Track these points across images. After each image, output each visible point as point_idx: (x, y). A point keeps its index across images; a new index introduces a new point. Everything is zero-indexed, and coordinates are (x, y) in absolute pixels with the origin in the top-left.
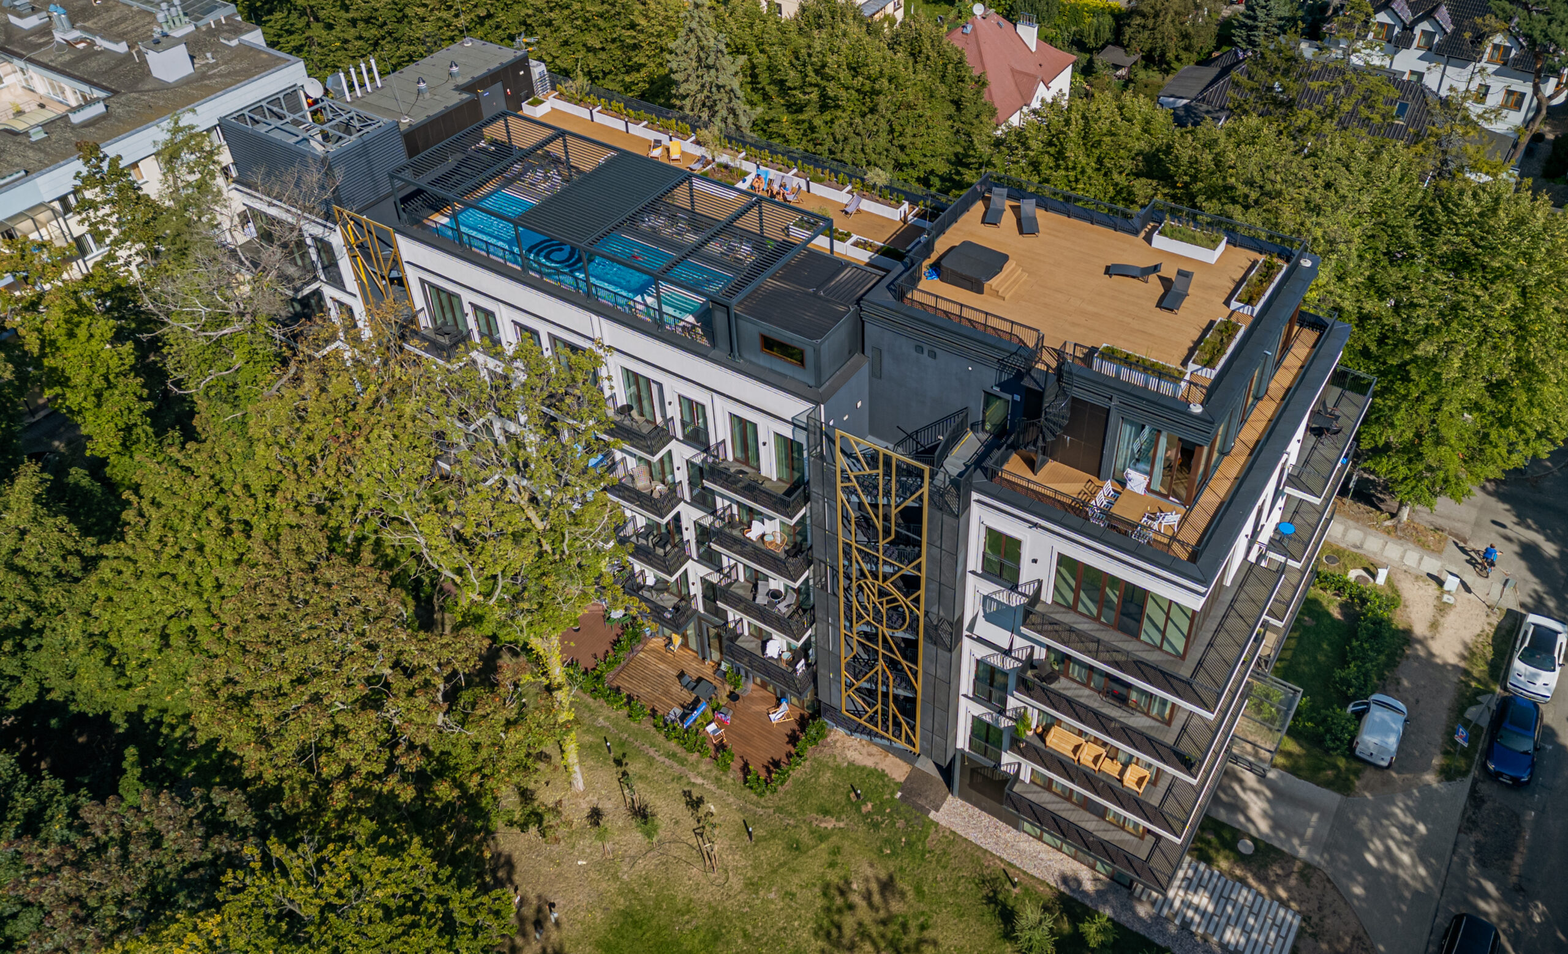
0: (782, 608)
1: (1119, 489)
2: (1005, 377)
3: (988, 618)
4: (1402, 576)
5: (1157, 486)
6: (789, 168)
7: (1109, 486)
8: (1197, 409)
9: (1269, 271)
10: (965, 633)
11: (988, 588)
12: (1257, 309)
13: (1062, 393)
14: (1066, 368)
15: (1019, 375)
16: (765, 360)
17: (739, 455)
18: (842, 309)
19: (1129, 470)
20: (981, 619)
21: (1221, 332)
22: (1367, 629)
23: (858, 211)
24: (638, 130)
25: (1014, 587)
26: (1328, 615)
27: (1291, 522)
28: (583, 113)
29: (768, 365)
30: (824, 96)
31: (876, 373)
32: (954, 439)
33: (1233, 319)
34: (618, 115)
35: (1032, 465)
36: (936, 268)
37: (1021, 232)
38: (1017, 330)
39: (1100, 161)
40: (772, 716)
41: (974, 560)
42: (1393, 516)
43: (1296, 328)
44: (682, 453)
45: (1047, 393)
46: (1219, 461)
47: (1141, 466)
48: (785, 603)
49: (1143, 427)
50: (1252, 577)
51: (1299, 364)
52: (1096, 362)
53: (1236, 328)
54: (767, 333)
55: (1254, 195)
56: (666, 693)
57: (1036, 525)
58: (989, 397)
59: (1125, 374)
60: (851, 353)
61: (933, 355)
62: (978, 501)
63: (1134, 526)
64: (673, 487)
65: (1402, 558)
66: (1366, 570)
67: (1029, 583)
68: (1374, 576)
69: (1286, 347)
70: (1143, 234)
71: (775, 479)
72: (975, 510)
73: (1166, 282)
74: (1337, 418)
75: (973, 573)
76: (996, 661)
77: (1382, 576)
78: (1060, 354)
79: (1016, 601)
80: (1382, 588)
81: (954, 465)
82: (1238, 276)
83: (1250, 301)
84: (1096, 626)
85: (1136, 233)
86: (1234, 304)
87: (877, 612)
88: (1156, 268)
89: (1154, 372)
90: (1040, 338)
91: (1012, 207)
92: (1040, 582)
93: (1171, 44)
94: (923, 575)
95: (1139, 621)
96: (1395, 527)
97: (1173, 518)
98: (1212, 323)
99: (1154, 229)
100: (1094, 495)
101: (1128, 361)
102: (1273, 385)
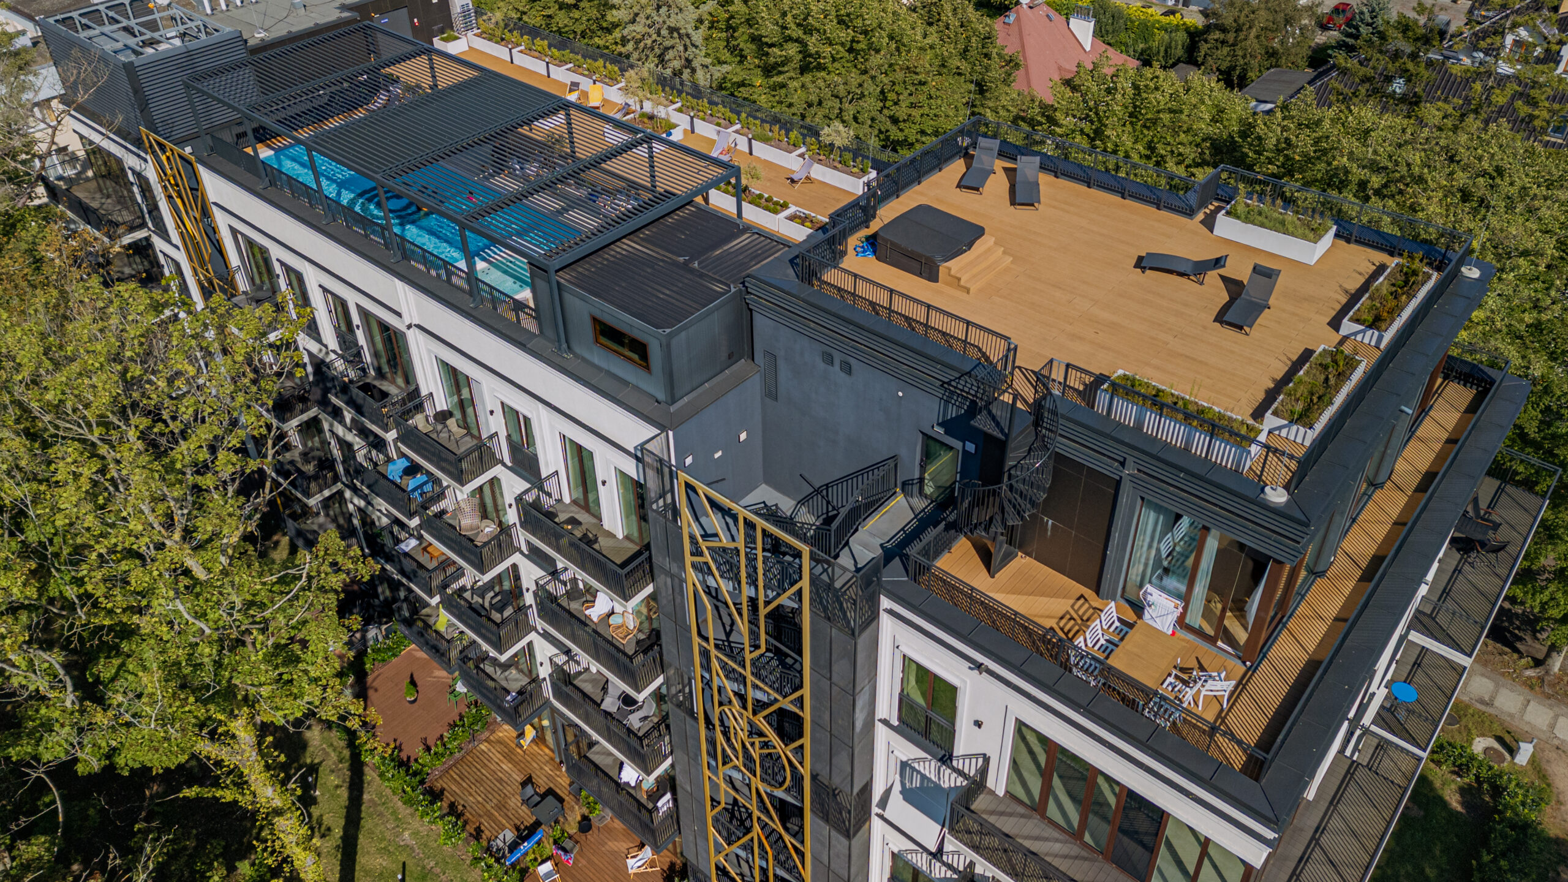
0: (634, 721)
1: (1130, 616)
2: (952, 412)
3: (908, 795)
4: (1553, 755)
5: (1195, 619)
6: (731, 124)
7: (1112, 610)
8: (1277, 496)
9: (1407, 282)
10: (875, 810)
11: (907, 751)
12: (1388, 336)
13: (1040, 444)
14: (1048, 404)
15: (973, 410)
16: (600, 357)
17: (578, 494)
18: (718, 288)
19: (1149, 588)
20: (896, 797)
21: (1325, 367)
22: (1504, 836)
23: (808, 178)
24: (562, 75)
25: (946, 758)
26: (1444, 804)
27: (1408, 680)
28: (500, 52)
29: (604, 364)
30: (805, 53)
31: (771, 393)
32: (872, 506)
33: (1347, 349)
34: (540, 55)
35: (986, 558)
36: (872, 241)
37: (1013, 202)
38: (975, 337)
39: (1151, 147)
40: (630, 862)
41: (886, 706)
42: (1538, 663)
43: (1439, 381)
44: (513, 486)
45: (1012, 445)
46: (1308, 585)
47: (1171, 582)
48: (641, 714)
49: (1178, 517)
50: (1352, 789)
51: (1445, 436)
52: (1102, 399)
53: (1351, 364)
54: (598, 315)
55: (1376, 181)
56: (501, 806)
57: (979, 666)
58: (930, 448)
59: (1152, 423)
60: (732, 358)
61: (847, 369)
62: (891, 612)
63: (1149, 694)
64: (504, 529)
65: (1552, 726)
66: (1499, 739)
67: (970, 756)
68: (1512, 751)
69: (1423, 410)
70: (1201, 216)
71: (620, 536)
72: (887, 626)
73: (1233, 286)
74: (1496, 526)
75: (885, 722)
76: (921, 861)
77: (1525, 753)
78: (1041, 379)
79: (949, 780)
80: (1522, 771)
81: (865, 546)
82: (1354, 284)
83: (1376, 323)
84: (1074, 849)
85: (1190, 213)
86: (1348, 327)
87: (748, 757)
88: (1218, 263)
89: (1203, 422)
90: (1012, 350)
91: (1005, 169)
92: (987, 760)
93: (1254, 63)
94: (807, 715)
95: (1152, 851)
96: (1541, 679)
97: (1222, 686)
98: (1307, 354)
99: (1218, 209)
100: (1086, 622)
101: (1157, 401)
102: (1400, 466)
